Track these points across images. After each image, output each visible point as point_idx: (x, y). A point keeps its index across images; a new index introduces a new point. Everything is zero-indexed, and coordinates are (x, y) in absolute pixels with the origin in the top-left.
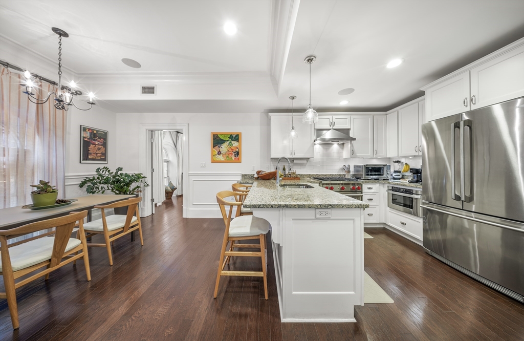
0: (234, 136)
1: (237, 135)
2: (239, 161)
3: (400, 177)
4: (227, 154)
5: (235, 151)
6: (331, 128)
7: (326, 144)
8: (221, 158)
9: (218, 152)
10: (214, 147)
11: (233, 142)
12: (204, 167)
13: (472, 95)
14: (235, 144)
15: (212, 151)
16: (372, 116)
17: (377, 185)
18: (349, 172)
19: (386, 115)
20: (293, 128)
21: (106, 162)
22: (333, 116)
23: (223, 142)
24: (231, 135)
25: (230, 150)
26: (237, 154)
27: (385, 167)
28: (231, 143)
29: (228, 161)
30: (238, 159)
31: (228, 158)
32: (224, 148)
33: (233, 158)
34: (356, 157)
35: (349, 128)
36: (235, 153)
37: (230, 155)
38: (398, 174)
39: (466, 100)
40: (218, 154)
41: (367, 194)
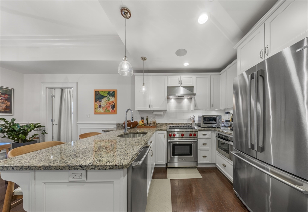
0: (111, 92)
1: (114, 92)
2: (114, 112)
3: (229, 125)
4: (106, 108)
5: (111, 105)
6: (180, 85)
7: (179, 99)
8: (101, 110)
9: (99, 106)
10: (96, 101)
11: (110, 98)
12: (89, 117)
13: (266, 46)
14: (112, 99)
15: (95, 105)
16: (210, 76)
17: (210, 132)
18: (194, 121)
19: (220, 75)
20: (144, 84)
21: (12, 114)
22: (181, 76)
23: (103, 97)
24: (109, 92)
25: (108, 104)
26: (114, 107)
27: (218, 117)
28: (108, 98)
29: (107, 113)
30: (114, 111)
31: (106, 111)
32: (104, 102)
33: (110, 110)
34: (198, 109)
35: (193, 85)
36: (111, 106)
37: (108, 108)
38: (228, 123)
39: (261, 52)
40: (99, 107)
41: (202, 139)
